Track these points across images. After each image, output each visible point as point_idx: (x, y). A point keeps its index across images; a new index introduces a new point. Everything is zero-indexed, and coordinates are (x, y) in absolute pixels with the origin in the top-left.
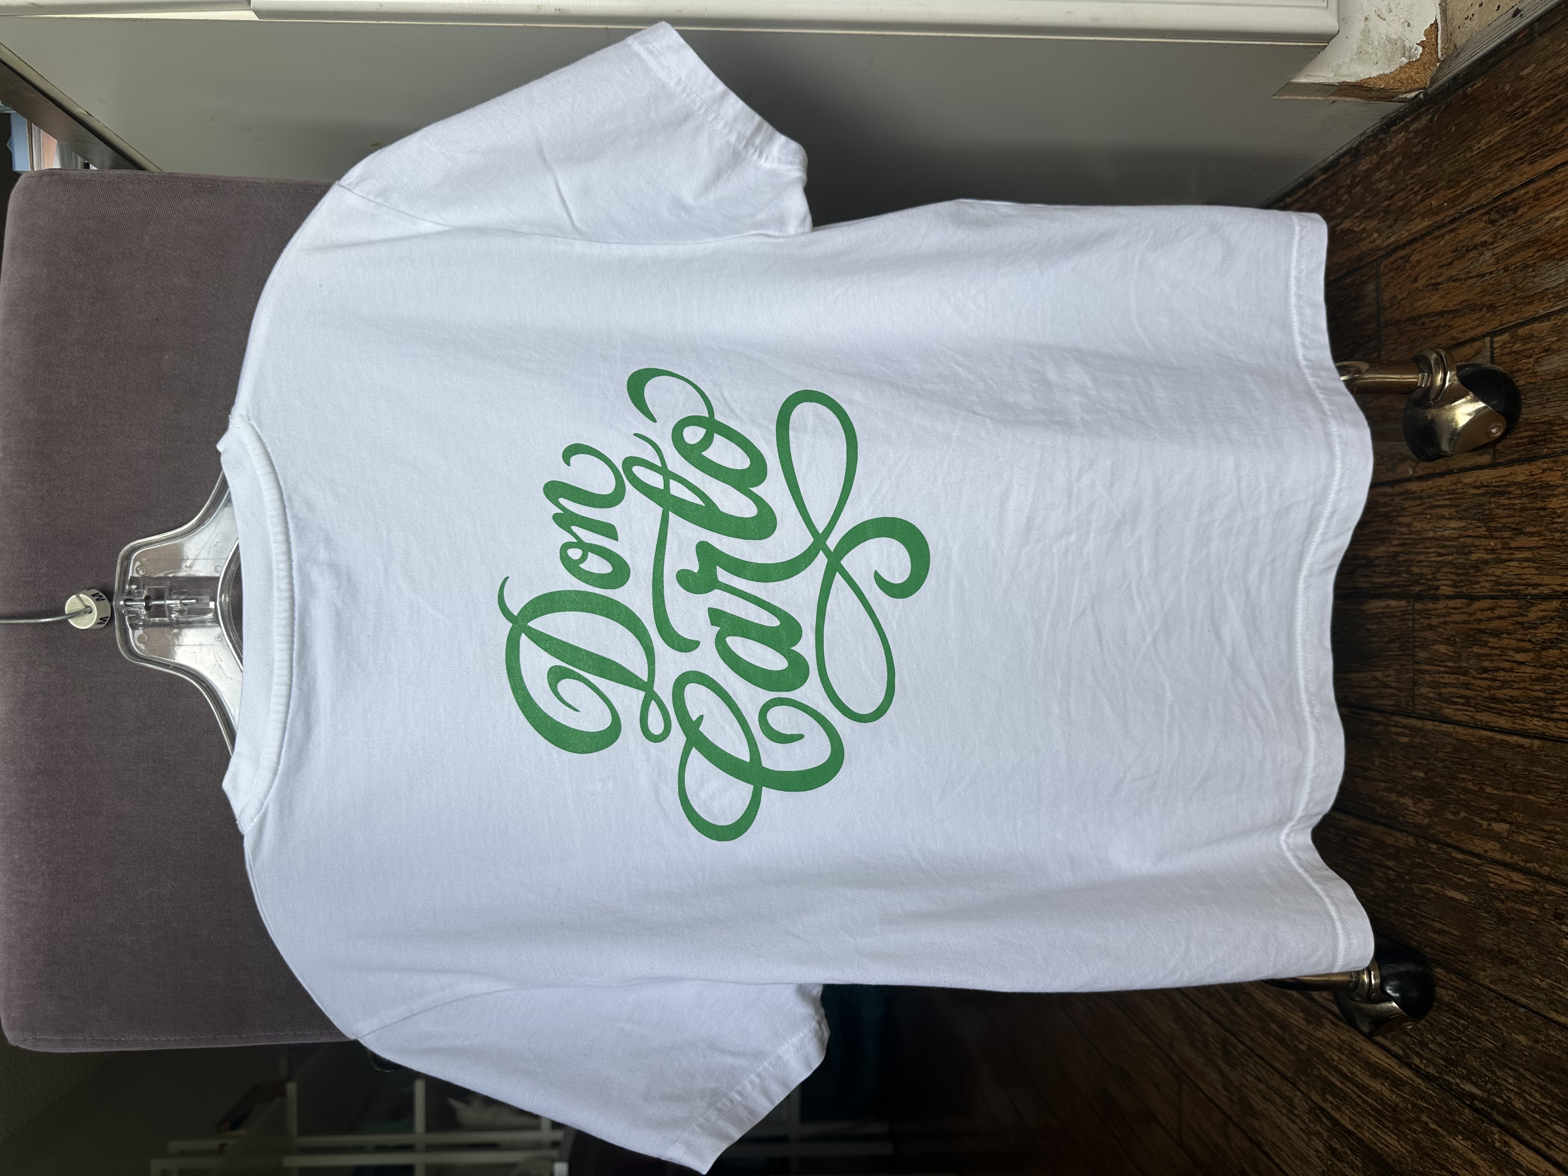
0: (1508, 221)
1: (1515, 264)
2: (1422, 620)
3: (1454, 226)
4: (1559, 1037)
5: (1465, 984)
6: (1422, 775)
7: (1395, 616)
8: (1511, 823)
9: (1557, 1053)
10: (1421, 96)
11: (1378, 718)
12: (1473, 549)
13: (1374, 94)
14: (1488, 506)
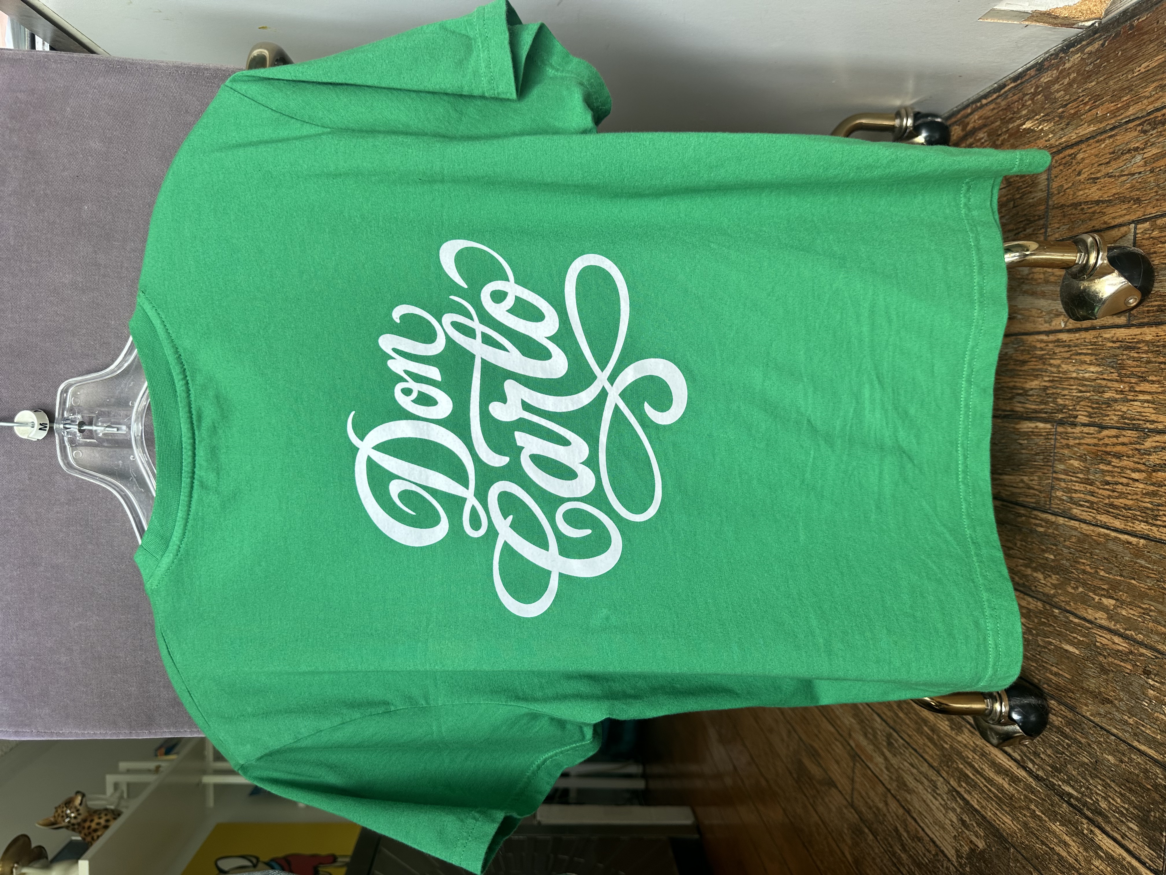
0: (1157, 132)
1: (1159, 167)
2: (1062, 440)
3: (1113, 133)
4: (1139, 760)
5: (1071, 714)
6: (1052, 557)
7: (1041, 435)
8: (1117, 600)
9: (1136, 772)
10: (1097, 25)
11: (1022, 511)
12: (1106, 389)
13: (1059, 21)
14: (1121, 357)
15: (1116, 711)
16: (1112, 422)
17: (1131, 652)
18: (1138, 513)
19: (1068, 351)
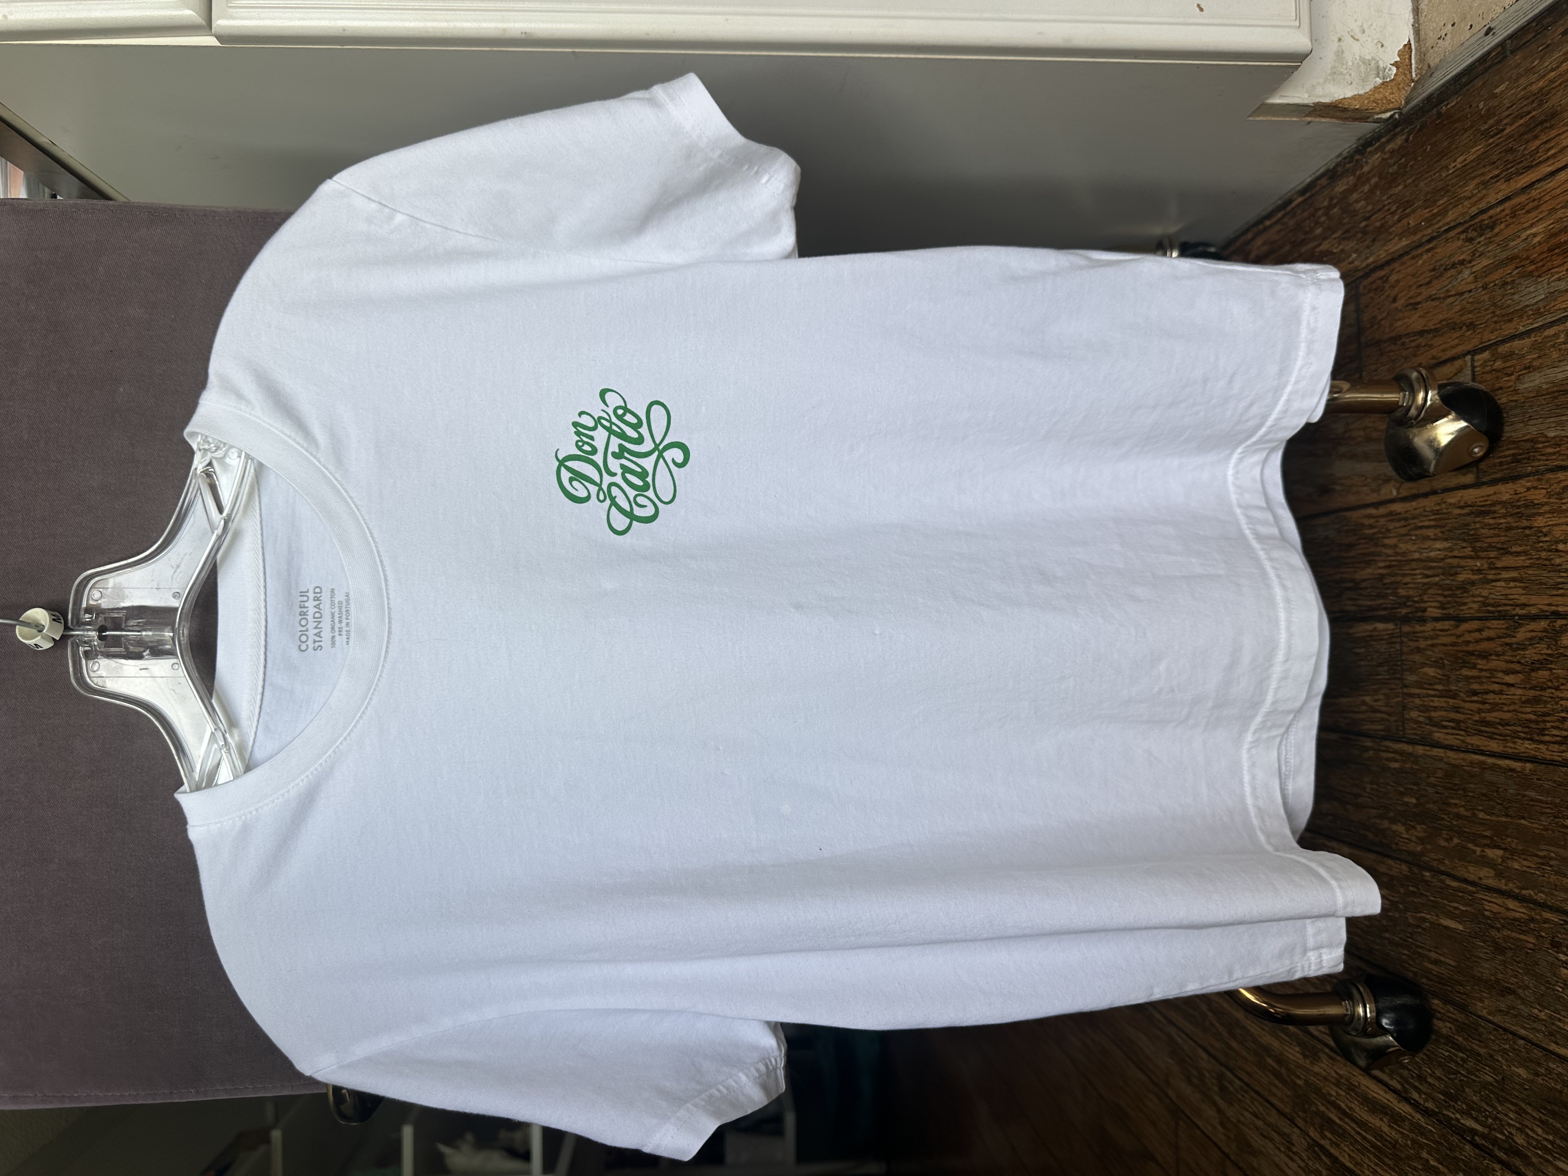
0: (1485, 239)
1: (1494, 282)
2: (1410, 643)
3: (1431, 245)
4: (1560, 1070)
5: (1463, 1016)
6: (1414, 801)
7: (1382, 640)
8: (1505, 849)
9: (1558, 1087)
10: (1397, 116)
11: (1369, 743)
12: (1459, 569)
13: (1349, 114)
14: (1473, 526)
15: (1522, 1004)
16: (1472, 611)
17: (1532, 920)
18: (1519, 729)
19: (1405, 526)
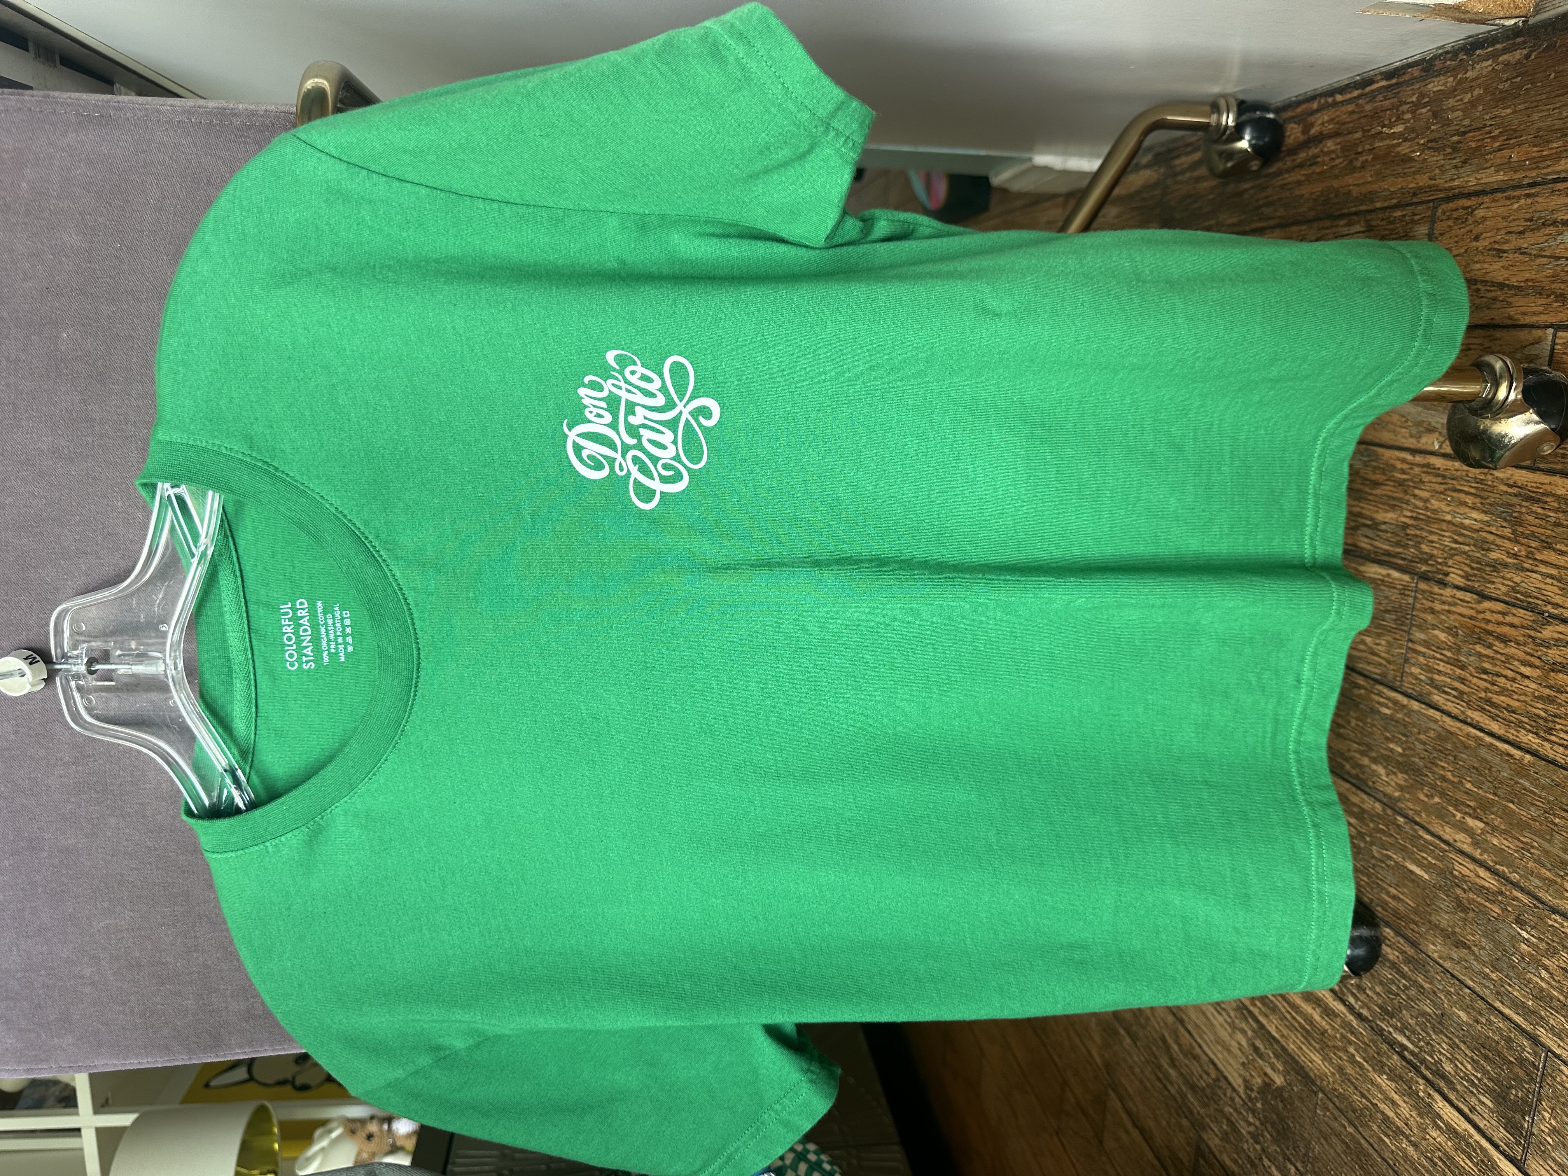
2: (1424, 601)
5: (1413, 951)
7: (1395, 588)
8: (1487, 823)
10: (1520, 25)
12: (1493, 547)
13: (1469, 16)
15: (1475, 960)
16: (1498, 592)
17: (1501, 893)
18: (1526, 720)
19: (1442, 484)
